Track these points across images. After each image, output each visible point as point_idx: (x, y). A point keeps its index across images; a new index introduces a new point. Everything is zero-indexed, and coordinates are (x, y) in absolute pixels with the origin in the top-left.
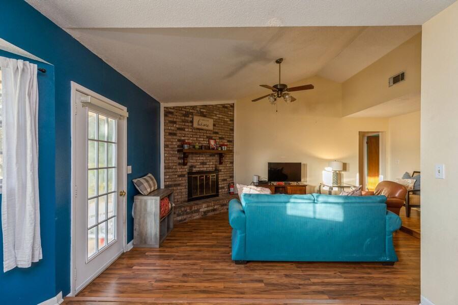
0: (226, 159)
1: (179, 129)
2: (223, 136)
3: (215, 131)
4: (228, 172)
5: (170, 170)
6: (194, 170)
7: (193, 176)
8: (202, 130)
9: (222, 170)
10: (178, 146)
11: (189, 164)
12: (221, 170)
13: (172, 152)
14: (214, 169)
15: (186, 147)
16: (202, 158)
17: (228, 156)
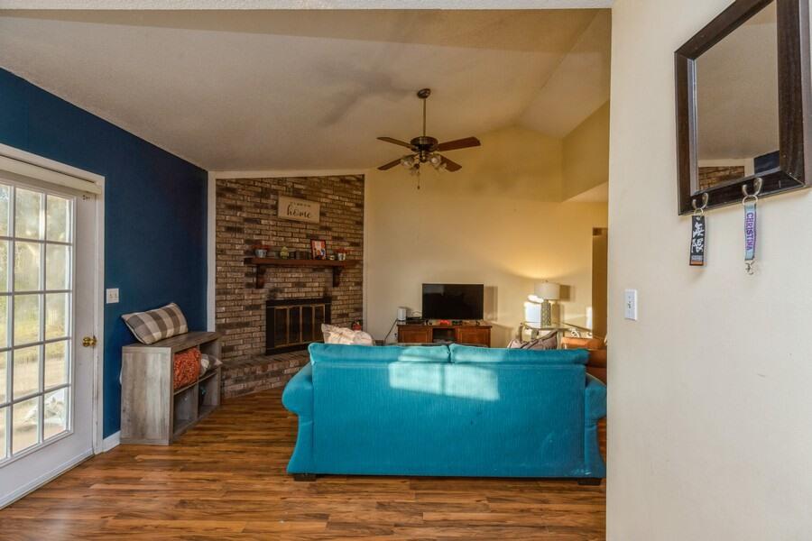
0: (348, 277)
1: (247, 220)
2: (342, 235)
3: (324, 224)
4: (350, 302)
5: (229, 297)
6: (280, 297)
7: (278, 308)
8: (298, 222)
9: (339, 298)
10: (246, 252)
11: (268, 286)
12: (336, 297)
13: (232, 264)
14: (321, 294)
15: (261, 253)
16: (296, 275)
17: (351, 271)
